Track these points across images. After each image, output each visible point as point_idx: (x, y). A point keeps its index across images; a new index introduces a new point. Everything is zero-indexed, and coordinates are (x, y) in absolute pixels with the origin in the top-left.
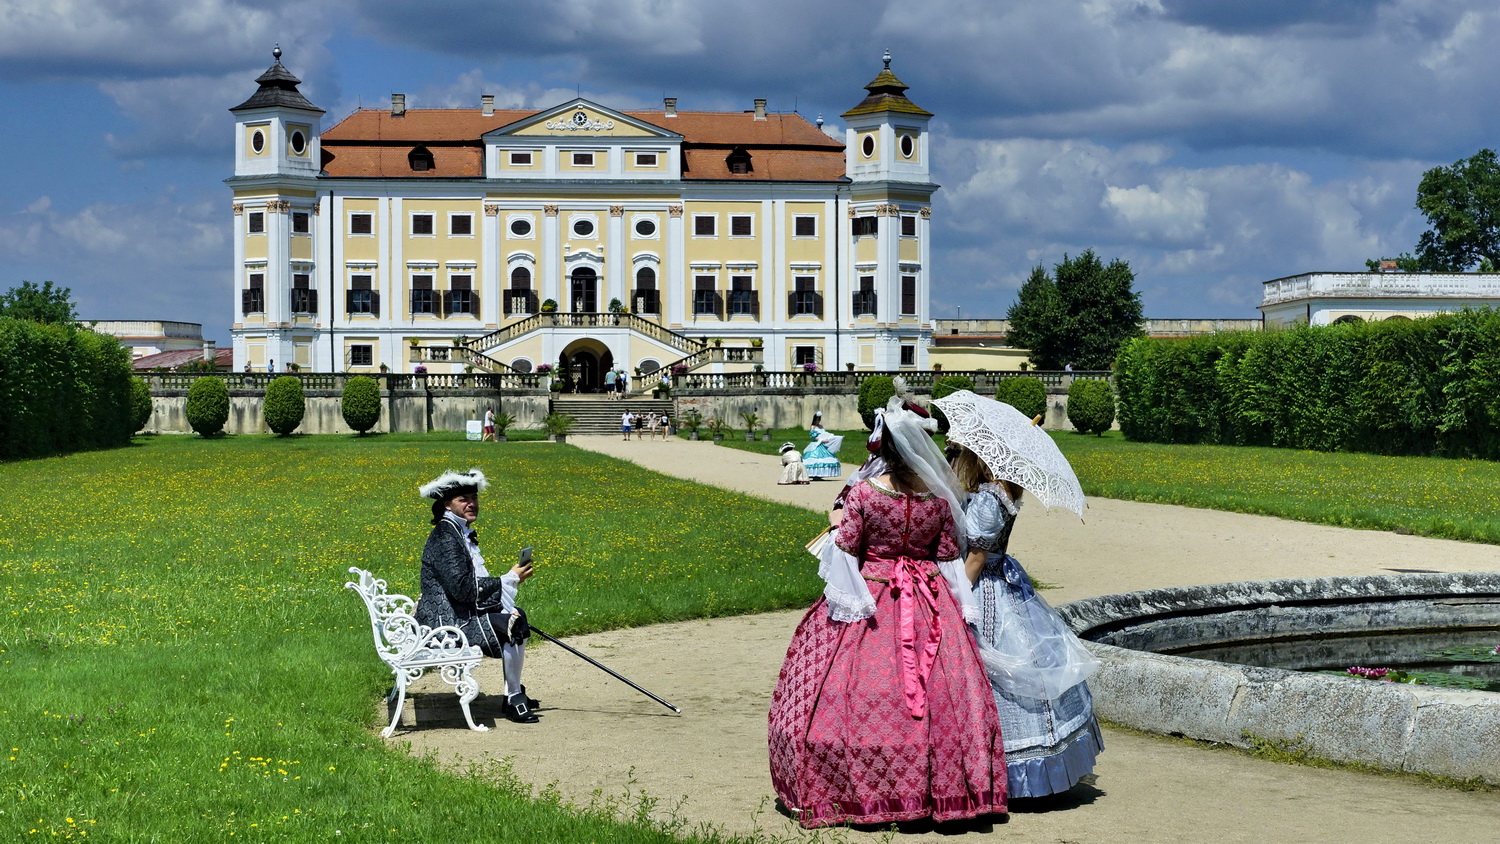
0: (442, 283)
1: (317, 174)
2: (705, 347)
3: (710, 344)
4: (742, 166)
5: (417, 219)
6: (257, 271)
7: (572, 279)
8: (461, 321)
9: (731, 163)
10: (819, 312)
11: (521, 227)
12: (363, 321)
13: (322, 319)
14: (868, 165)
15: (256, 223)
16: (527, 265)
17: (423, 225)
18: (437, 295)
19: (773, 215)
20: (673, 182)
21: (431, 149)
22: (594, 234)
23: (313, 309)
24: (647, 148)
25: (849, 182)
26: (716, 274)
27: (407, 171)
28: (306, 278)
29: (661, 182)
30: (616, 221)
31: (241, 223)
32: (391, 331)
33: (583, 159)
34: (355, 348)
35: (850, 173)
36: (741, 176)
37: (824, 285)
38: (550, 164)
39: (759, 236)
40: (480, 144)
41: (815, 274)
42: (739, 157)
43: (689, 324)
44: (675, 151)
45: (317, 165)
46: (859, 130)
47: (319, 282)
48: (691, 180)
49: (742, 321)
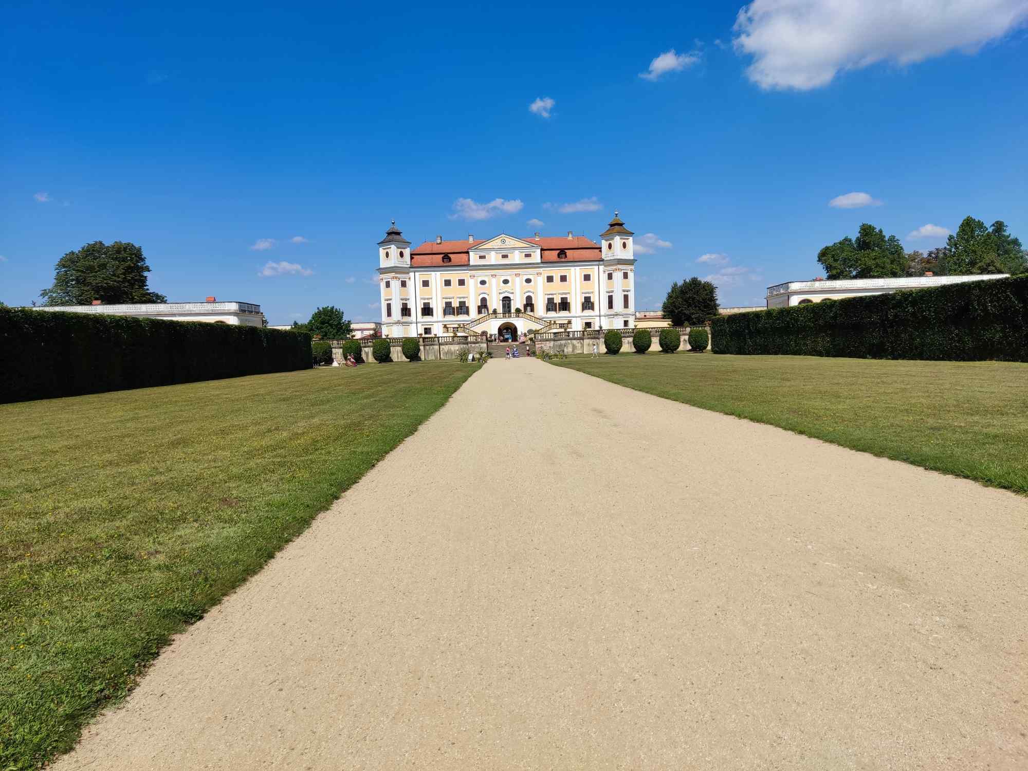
0: (455, 304)
1: (409, 266)
2: (550, 324)
3: (552, 322)
4: (563, 256)
5: (446, 281)
6: (389, 302)
7: (503, 301)
8: (462, 318)
9: (559, 255)
10: (593, 309)
11: (483, 283)
12: (427, 318)
13: (413, 318)
14: (610, 253)
15: (388, 285)
16: (485, 296)
17: (448, 283)
18: (454, 308)
19: (575, 273)
20: (538, 264)
21: (450, 255)
22: (509, 284)
23: (410, 315)
24: (527, 251)
25: (603, 260)
26: (554, 296)
27: (441, 263)
28: (406, 304)
29: (533, 264)
30: (517, 279)
31: (383, 285)
32: (437, 322)
33: (505, 256)
34: (426, 329)
35: (603, 257)
36: (563, 260)
37: (594, 299)
38: (493, 258)
39: (570, 282)
40: (467, 253)
41: (591, 295)
42: (562, 252)
43: (545, 316)
44: (539, 251)
45: (409, 262)
46: (606, 240)
47: (411, 305)
48: (545, 262)
49: (564, 314)
